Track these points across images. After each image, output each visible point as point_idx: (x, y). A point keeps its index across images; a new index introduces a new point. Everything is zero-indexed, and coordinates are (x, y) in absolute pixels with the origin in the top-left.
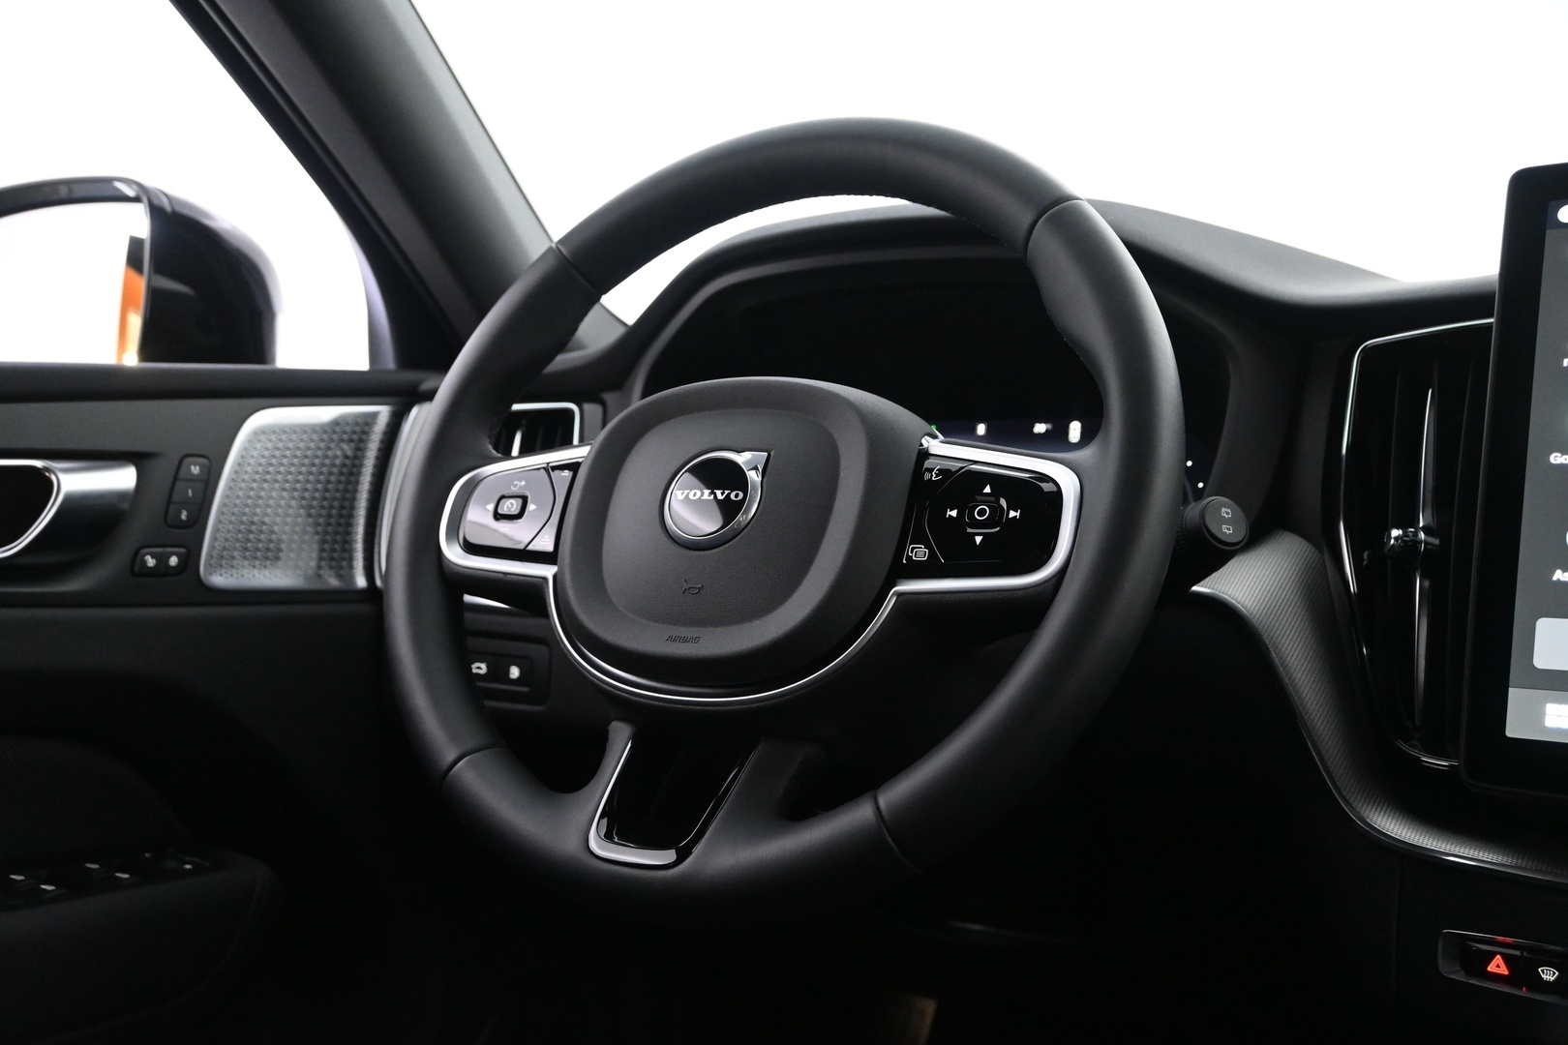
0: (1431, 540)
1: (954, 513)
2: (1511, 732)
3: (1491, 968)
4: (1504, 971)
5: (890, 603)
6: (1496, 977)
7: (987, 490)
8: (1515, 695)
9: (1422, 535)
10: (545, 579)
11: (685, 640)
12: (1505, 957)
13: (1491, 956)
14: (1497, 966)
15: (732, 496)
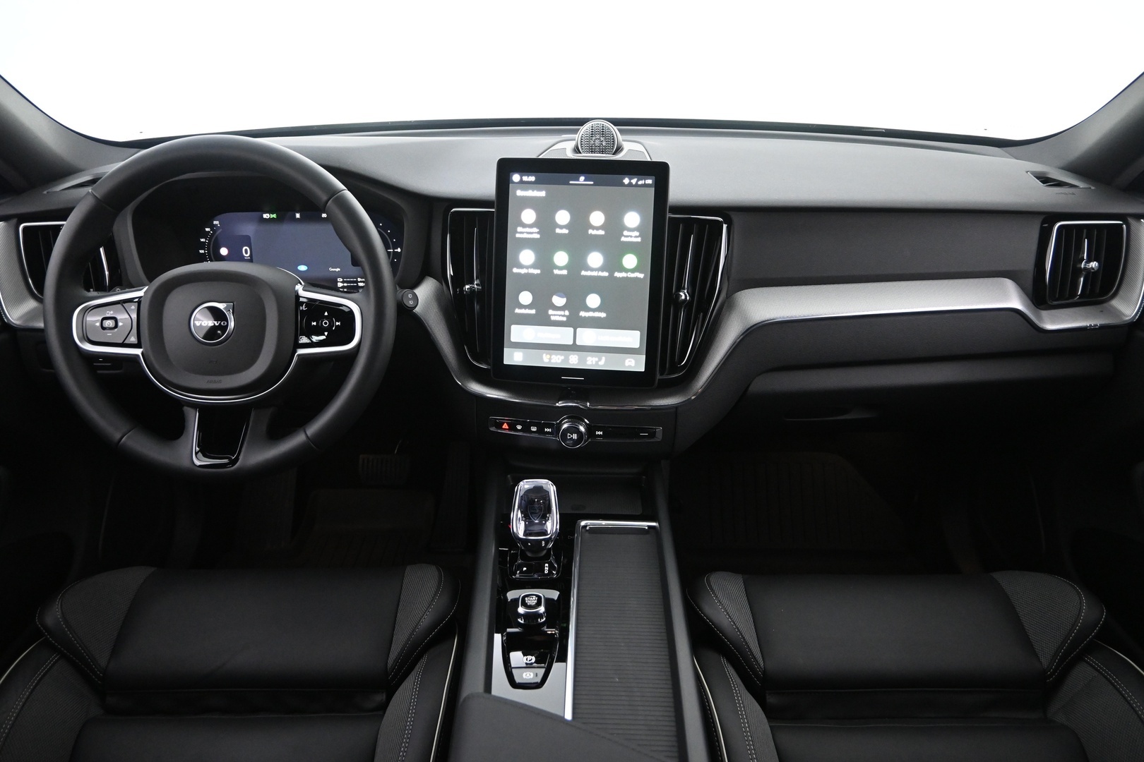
0: (479, 287)
1: (315, 323)
2: (506, 362)
3: (503, 427)
4: (507, 427)
5: (295, 358)
6: (505, 429)
7: (326, 314)
8: (506, 350)
9: (476, 286)
10: (138, 356)
11: (215, 382)
12: (507, 423)
13: (503, 423)
14: (505, 426)
15: (222, 323)
